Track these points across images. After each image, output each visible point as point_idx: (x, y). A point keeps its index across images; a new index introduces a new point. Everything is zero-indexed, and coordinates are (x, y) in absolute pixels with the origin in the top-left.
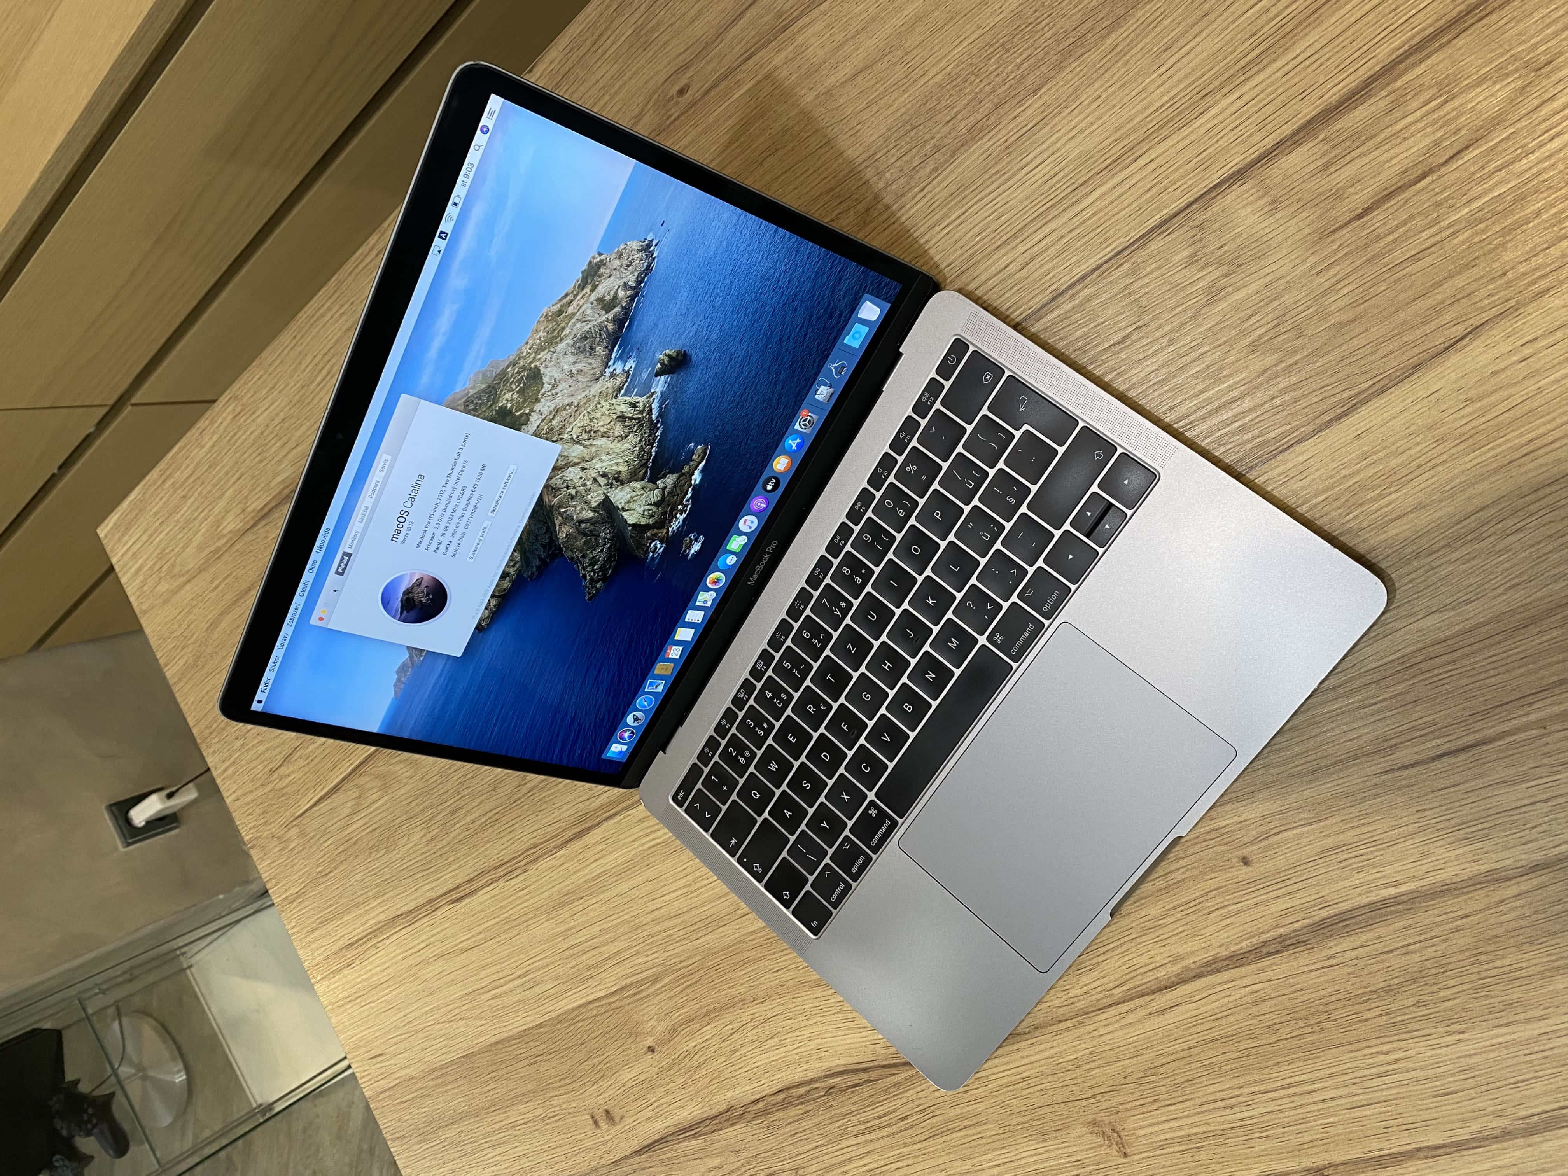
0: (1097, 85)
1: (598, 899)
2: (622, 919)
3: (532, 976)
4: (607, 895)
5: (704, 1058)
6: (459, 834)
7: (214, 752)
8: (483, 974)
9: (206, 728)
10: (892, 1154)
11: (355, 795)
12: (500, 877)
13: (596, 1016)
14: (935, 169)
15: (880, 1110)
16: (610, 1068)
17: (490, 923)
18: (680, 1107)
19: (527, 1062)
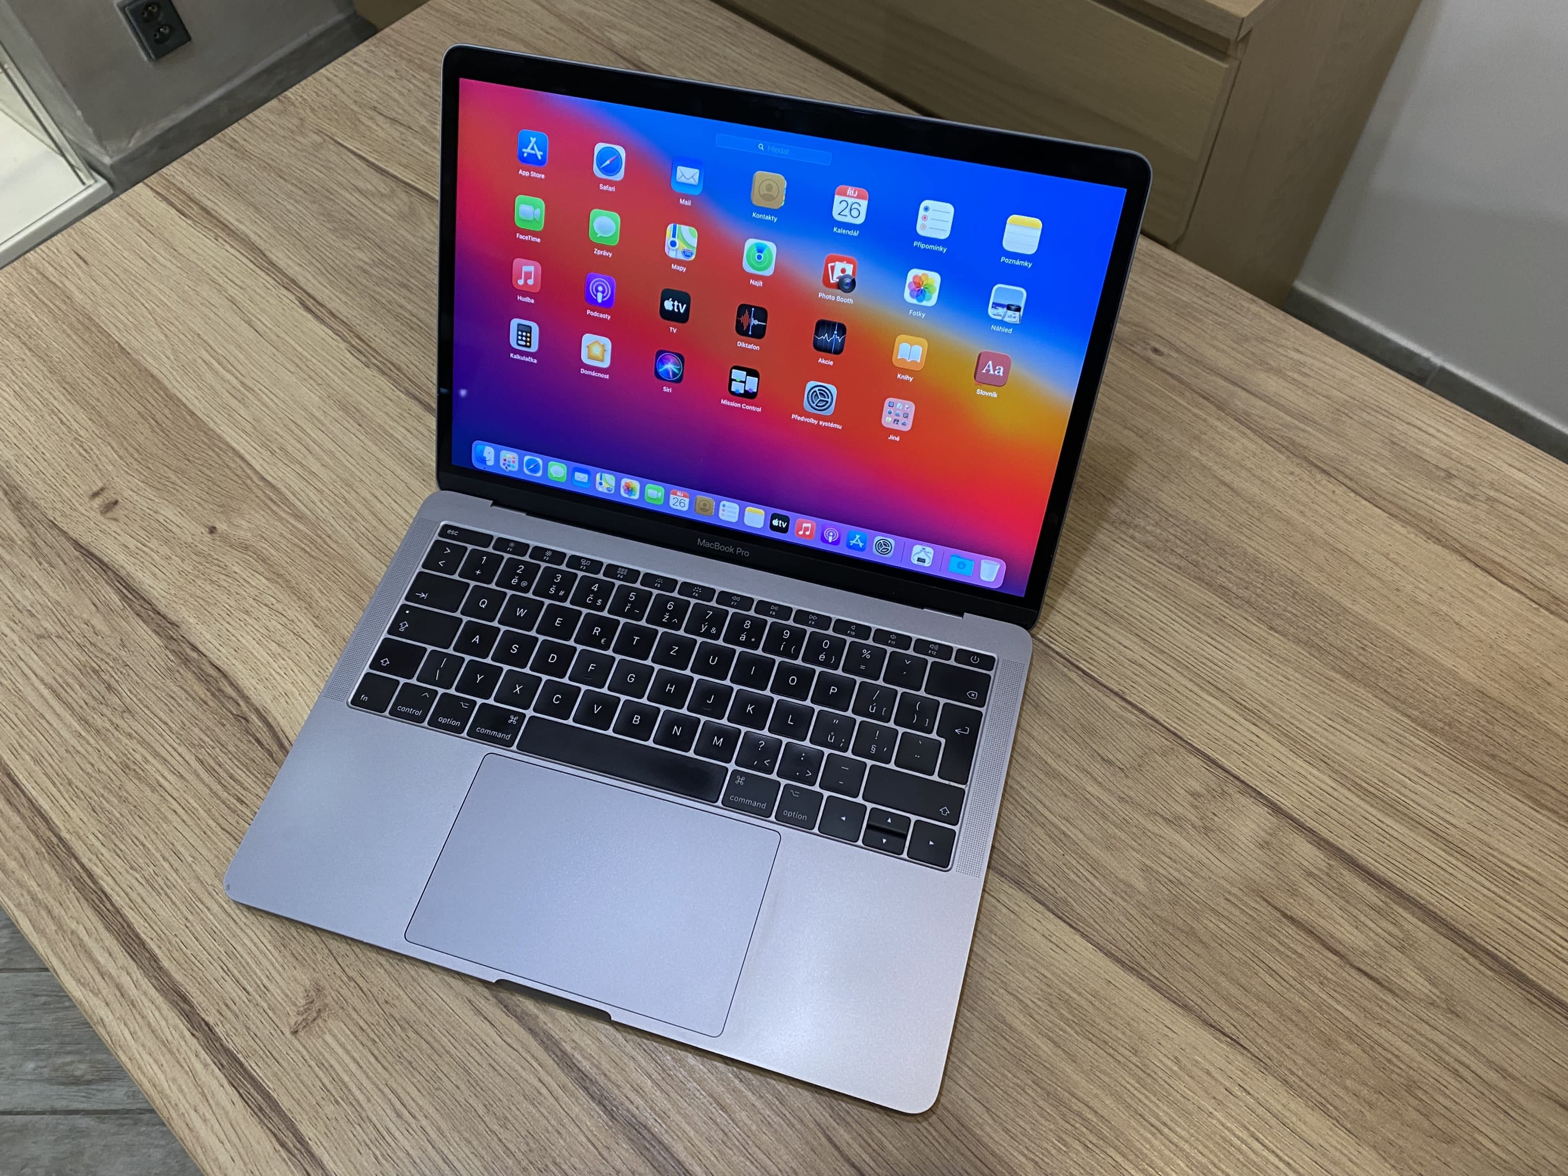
0: (1297, 675)
1: (366, 441)
2: (353, 469)
3: (249, 395)
4: (374, 448)
5: (226, 585)
6: (381, 295)
7: (372, 51)
8: (231, 348)
9: (396, 41)
10: (191, 801)
11: (383, 191)
12: (349, 343)
13: (228, 466)
14: (1179, 568)
15: (240, 774)
16: (172, 494)
17: (293, 343)
18: (154, 575)
19: (142, 409)
